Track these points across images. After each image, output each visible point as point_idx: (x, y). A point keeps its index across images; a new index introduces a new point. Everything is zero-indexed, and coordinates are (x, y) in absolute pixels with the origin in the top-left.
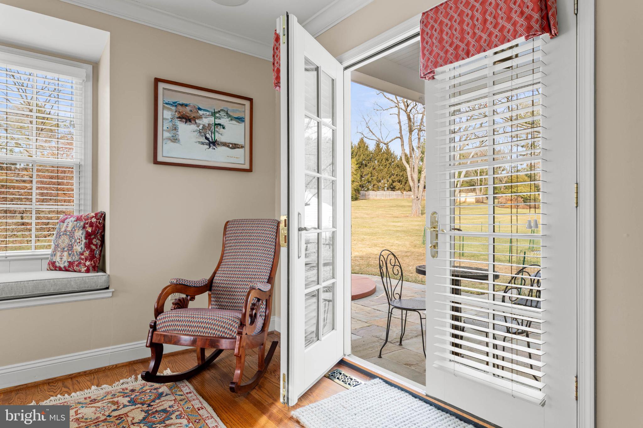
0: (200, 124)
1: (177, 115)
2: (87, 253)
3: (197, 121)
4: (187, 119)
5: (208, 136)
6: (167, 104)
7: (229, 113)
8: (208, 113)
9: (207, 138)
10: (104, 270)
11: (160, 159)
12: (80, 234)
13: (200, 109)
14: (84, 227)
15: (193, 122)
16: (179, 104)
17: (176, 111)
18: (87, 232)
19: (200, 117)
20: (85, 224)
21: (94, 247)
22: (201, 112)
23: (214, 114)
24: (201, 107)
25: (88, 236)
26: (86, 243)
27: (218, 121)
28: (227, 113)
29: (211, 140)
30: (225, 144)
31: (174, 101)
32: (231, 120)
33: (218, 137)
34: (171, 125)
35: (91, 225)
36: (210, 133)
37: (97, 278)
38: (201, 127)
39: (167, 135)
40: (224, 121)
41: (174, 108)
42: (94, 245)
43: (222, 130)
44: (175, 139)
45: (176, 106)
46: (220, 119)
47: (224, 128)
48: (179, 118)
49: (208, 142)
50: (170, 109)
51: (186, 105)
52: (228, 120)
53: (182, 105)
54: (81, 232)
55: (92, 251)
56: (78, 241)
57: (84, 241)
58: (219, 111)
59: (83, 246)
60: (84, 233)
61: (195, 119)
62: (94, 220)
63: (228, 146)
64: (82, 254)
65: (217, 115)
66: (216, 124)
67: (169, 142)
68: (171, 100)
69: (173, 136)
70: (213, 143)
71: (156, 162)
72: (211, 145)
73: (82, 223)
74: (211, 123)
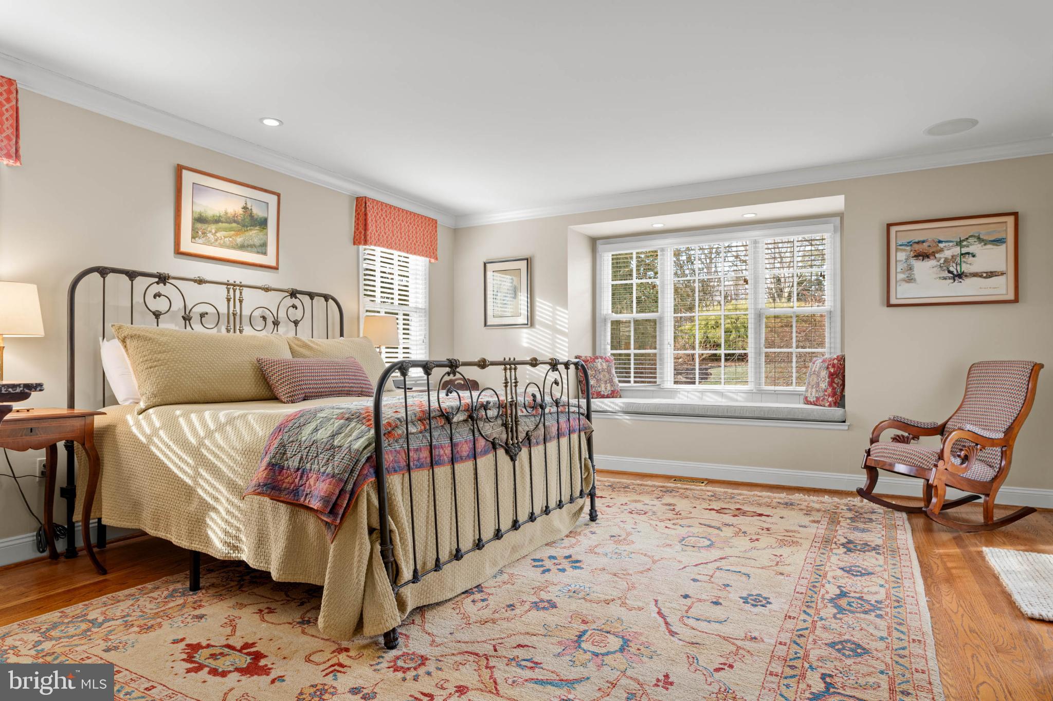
0: (940, 258)
1: (912, 254)
2: (830, 390)
3: (937, 255)
4: (923, 256)
5: (951, 269)
6: (901, 245)
7: (981, 237)
8: (951, 244)
9: (950, 272)
10: (843, 406)
11: (893, 301)
12: (824, 374)
13: (940, 242)
14: (828, 368)
15: (932, 257)
16: (915, 243)
17: (911, 251)
18: (830, 372)
19: (941, 250)
20: (828, 365)
21: (835, 386)
22: (941, 245)
23: (959, 243)
24: (942, 240)
25: (831, 375)
26: (829, 382)
27: (964, 250)
28: (979, 238)
29: (955, 272)
30: (975, 275)
31: (908, 241)
32: (985, 244)
33: (965, 268)
34: (905, 265)
35: (834, 366)
36: (954, 265)
37: (837, 412)
38: (942, 261)
39: (901, 276)
40: (975, 248)
41: (908, 248)
42: (836, 383)
43: (971, 259)
44: (910, 280)
45: (911, 245)
46: (968, 246)
47: (974, 256)
48: (915, 256)
49: (952, 275)
50: (905, 250)
51: (923, 242)
52: (980, 245)
53: (918, 243)
54: (825, 372)
55: (834, 389)
56: (823, 379)
57: (828, 380)
58: (967, 239)
59: (826, 384)
60: (828, 373)
61: (933, 254)
62: (836, 362)
63: (981, 276)
64: (826, 391)
65: (965, 243)
66: (962, 254)
67: (904, 283)
68: (905, 241)
69: (907, 277)
70: (960, 276)
71: (889, 305)
72: (956, 278)
73: (826, 365)
74: (956, 254)
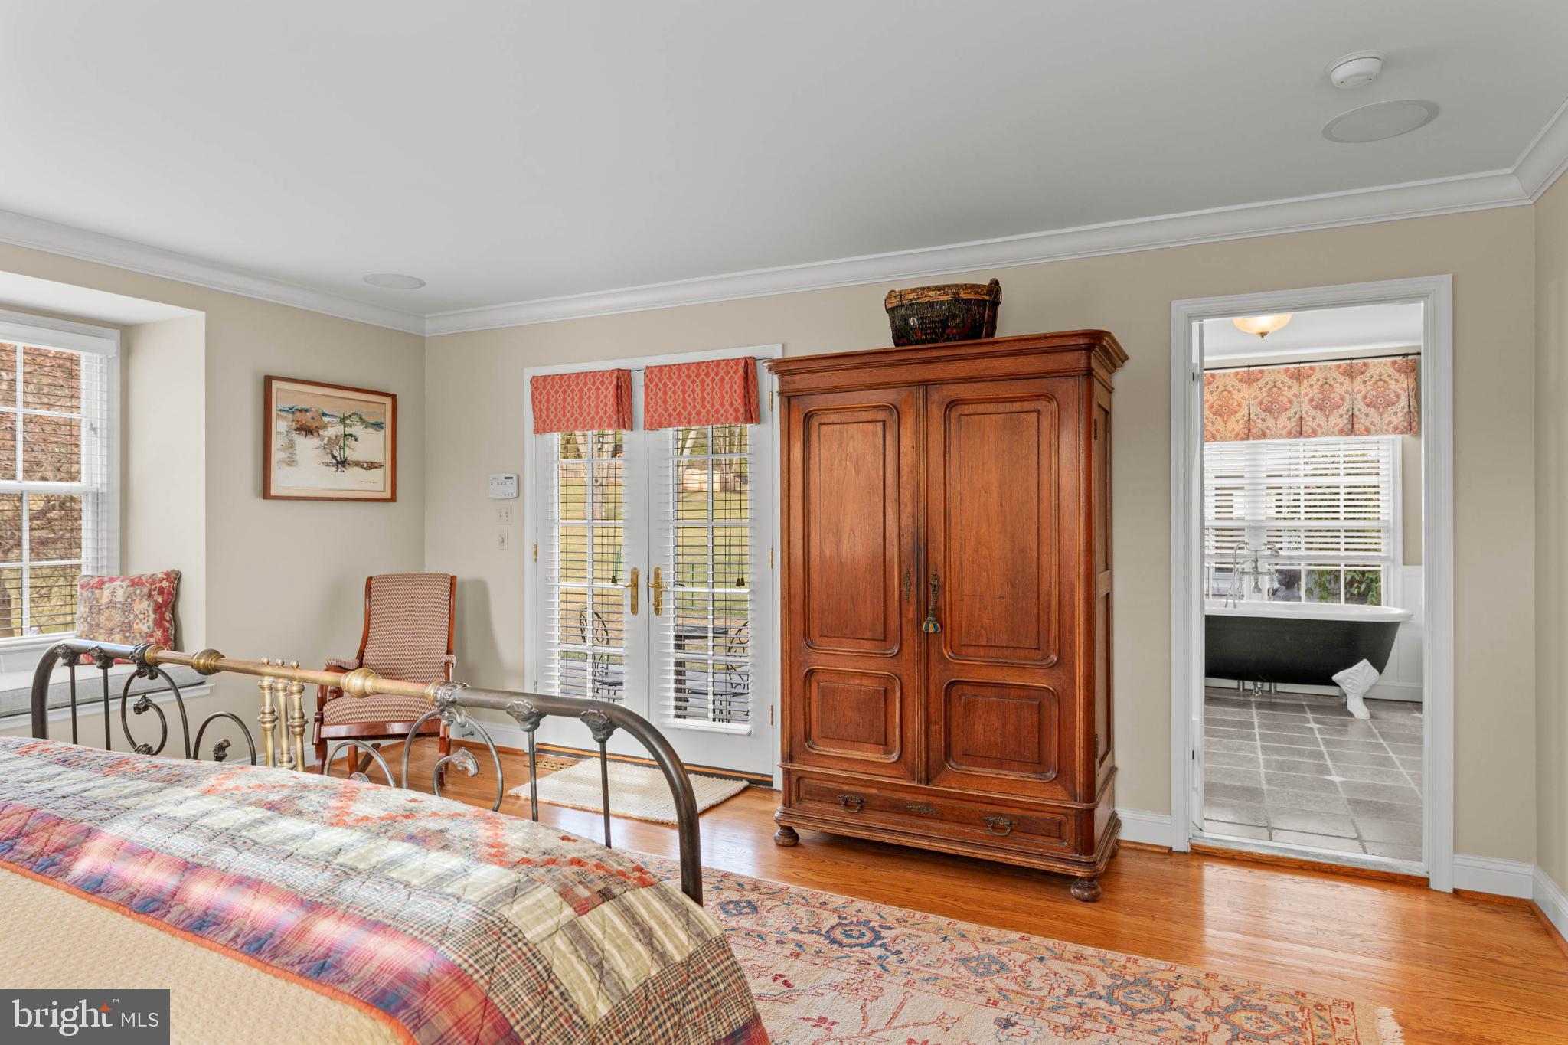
0: (325, 437)
1: (294, 426)
2: (159, 633)
3: (321, 432)
4: (307, 430)
5: (335, 453)
6: (281, 410)
7: (363, 417)
8: (335, 420)
9: (334, 457)
11: (273, 491)
12: (143, 606)
13: (324, 414)
14: (150, 596)
15: (315, 434)
16: (297, 410)
17: (293, 421)
18: (156, 602)
19: (325, 427)
20: (151, 590)
21: (167, 625)
22: (326, 419)
23: (343, 420)
24: (326, 412)
25: (158, 608)
26: (155, 620)
27: (348, 431)
28: (361, 418)
29: (339, 458)
30: (357, 464)
31: (291, 406)
32: (366, 427)
33: (350, 455)
34: (286, 440)
35: (161, 591)
36: (338, 448)
38: (326, 441)
39: (282, 455)
40: (357, 429)
41: (290, 416)
42: (167, 621)
43: (354, 442)
44: (291, 462)
45: (293, 413)
46: (351, 426)
47: (356, 440)
48: (298, 429)
49: (335, 461)
50: (285, 418)
51: (307, 411)
52: (361, 427)
53: (301, 411)
54: (147, 603)
55: (165, 630)
56: (141, 616)
57: (153, 616)
58: (350, 416)
59: (151, 623)
60: (152, 605)
61: (318, 429)
62: (165, 584)
63: (362, 467)
64: (152, 636)
65: (348, 422)
66: (345, 435)
67: (284, 465)
68: (286, 406)
69: (289, 457)
70: (343, 463)
71: (267, 496)
72: (340, 466)
73: (146, 590)
74: (339, 434)
